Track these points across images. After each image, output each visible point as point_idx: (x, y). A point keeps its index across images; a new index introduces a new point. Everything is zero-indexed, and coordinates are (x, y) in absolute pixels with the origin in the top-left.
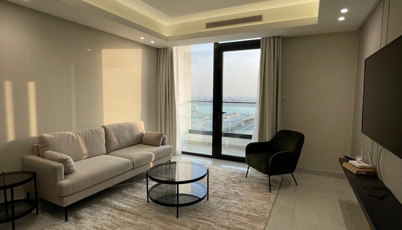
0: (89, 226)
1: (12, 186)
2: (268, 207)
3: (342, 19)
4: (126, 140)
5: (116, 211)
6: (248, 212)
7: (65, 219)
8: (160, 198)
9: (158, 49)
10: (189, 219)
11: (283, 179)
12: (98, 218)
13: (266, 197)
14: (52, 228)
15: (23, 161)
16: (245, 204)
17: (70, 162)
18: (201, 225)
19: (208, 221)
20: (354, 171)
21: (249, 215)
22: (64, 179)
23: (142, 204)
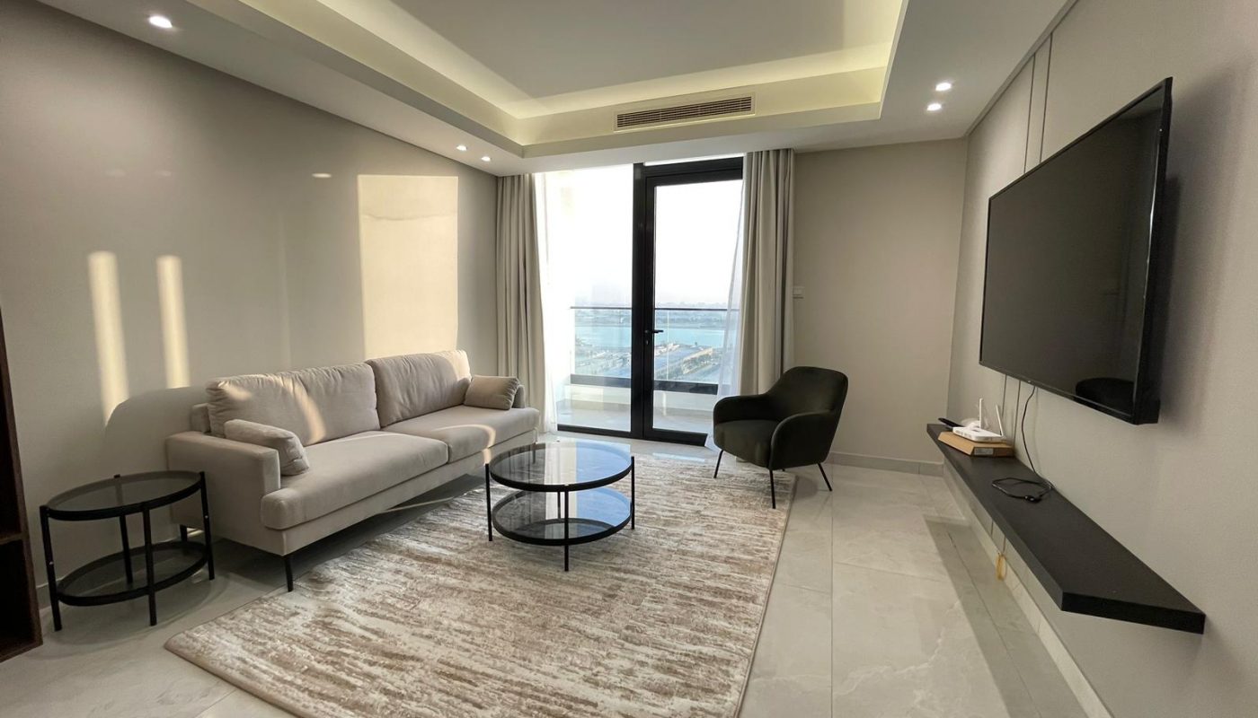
0: (351, 598)
1: (144, 508)
2: (773, 539)
3: (934, 107)
4: (426, 395)
5: (414, 562)
6: (728, 551)
7: (286, 586)
8: (518, 529)
9: (497, 177)
10: (594, 572)
11: (797, 478)
12: (370, 579)
13: (766, 518)
14: (255, 609)
15: (167, 447)
16: (719, 534)
17: (294, 447)
18: (623, 584)
19: (638, 575)
20: (968, 449)
21: (732, 558)
22: (279, 486)
23: (476, 544)
